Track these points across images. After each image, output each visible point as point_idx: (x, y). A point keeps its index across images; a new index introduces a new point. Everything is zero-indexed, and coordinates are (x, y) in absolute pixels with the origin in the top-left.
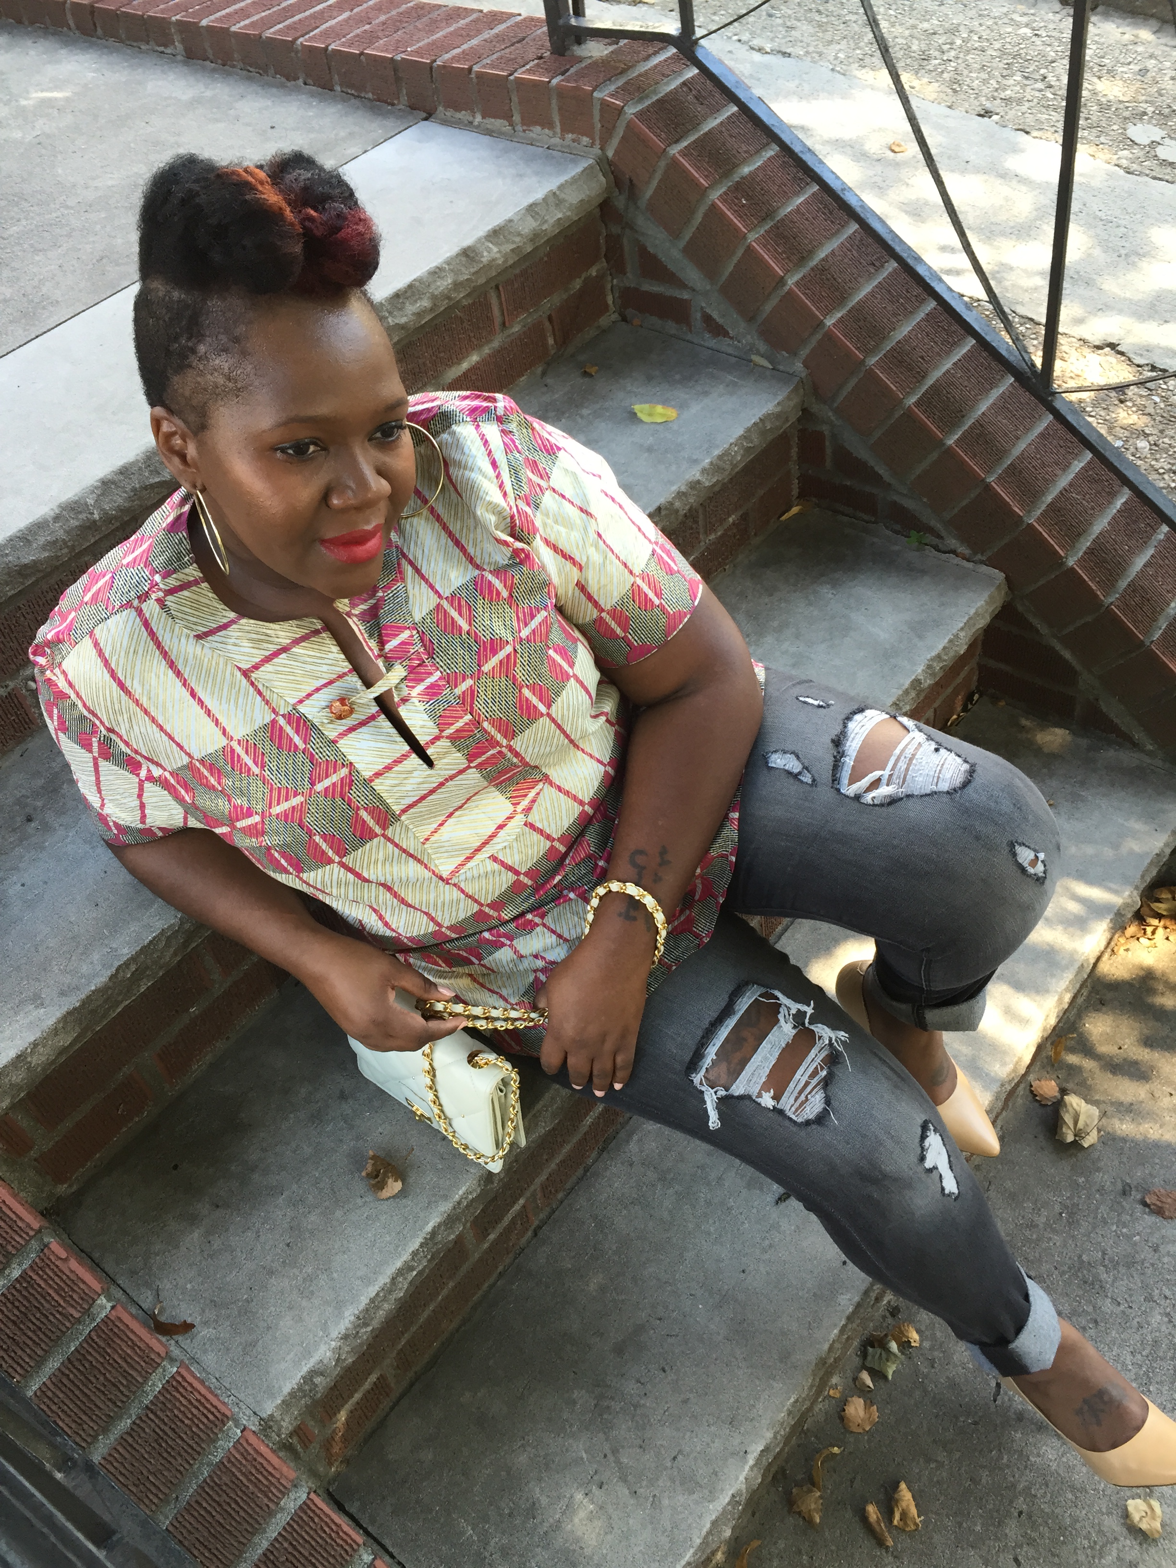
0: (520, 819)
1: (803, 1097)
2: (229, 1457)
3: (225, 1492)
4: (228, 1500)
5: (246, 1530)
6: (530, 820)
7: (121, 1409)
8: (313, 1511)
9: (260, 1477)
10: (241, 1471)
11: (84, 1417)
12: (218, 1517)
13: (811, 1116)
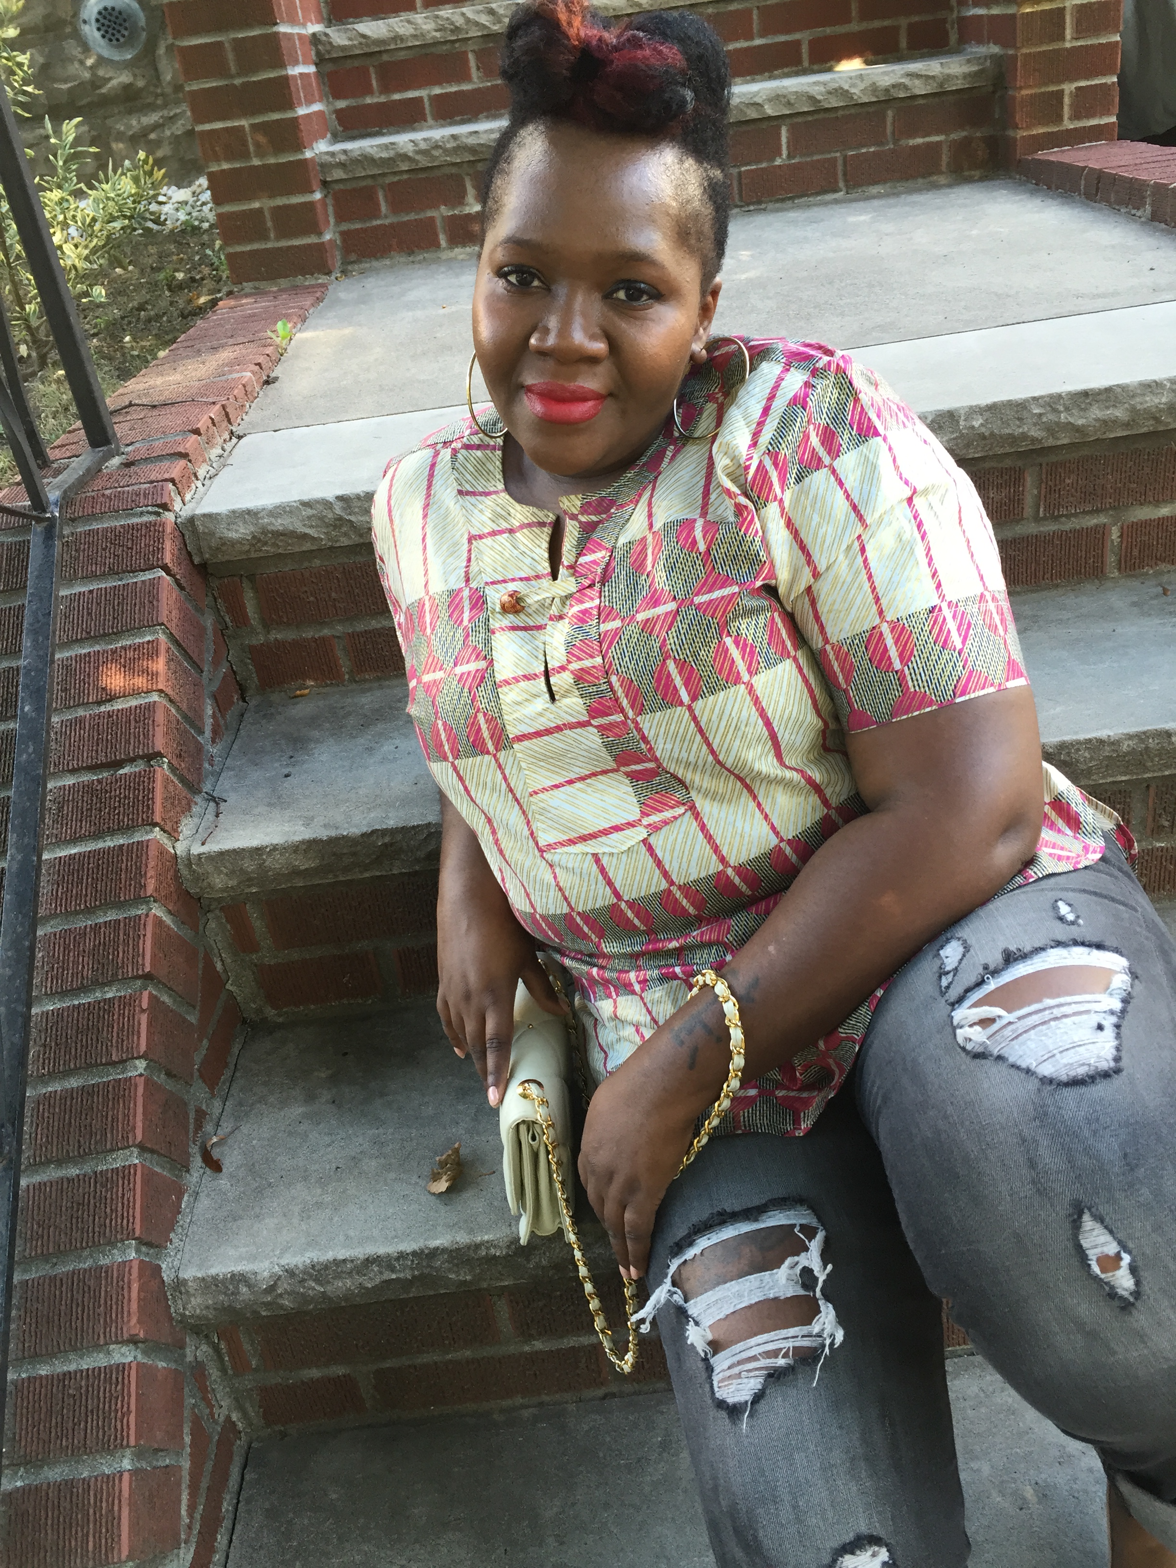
0: (641, 833)
1: (736, 1370)
2: (108, 1269)
3: (84, 1292)
4: (80, 1301)
5: (70, 1339)
6: (652, 840)
7: (81, 1157)
8: (123, 1378)
9: (114, 1307)
10: (106, 1287)
11: (55, 1140)
12: (63, 1308)
13: (731, 1400)
